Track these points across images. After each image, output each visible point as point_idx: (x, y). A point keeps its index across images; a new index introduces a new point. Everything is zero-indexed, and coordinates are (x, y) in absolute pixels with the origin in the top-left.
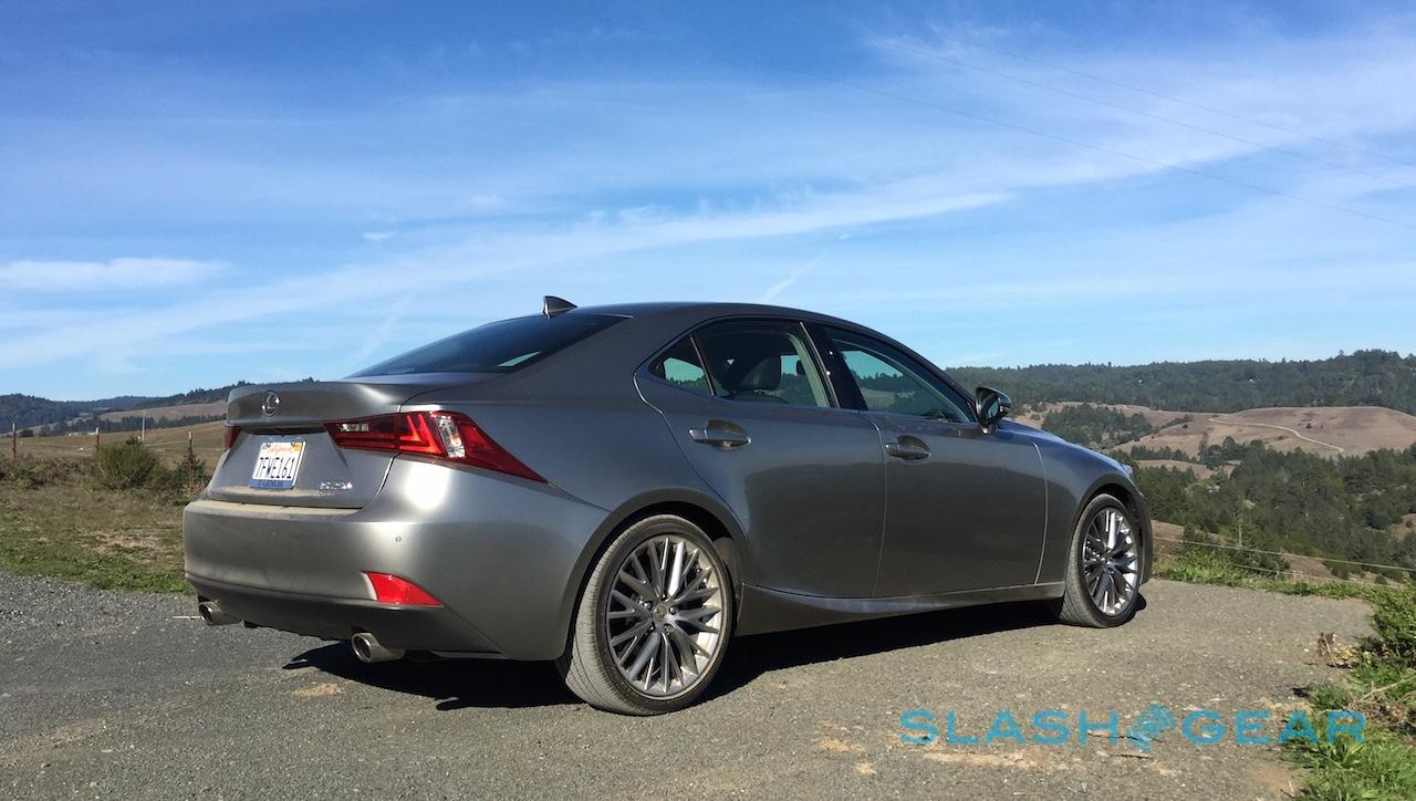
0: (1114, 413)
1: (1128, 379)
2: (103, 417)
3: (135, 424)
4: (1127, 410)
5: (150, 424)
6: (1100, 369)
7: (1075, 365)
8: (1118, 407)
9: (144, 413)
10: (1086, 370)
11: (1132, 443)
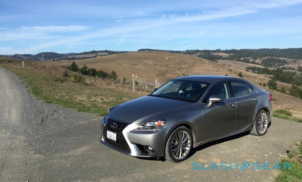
0: (279, 59)
1: (283, 52)
2: (68, 57)
3: (74, 59)
4: (282, 59)
5: (77, 59)
6: (276, 49)
7: (270, 49)
8: (280, 58)
9: (76, 56)
10: (273, 50)
11: (282, 66)
